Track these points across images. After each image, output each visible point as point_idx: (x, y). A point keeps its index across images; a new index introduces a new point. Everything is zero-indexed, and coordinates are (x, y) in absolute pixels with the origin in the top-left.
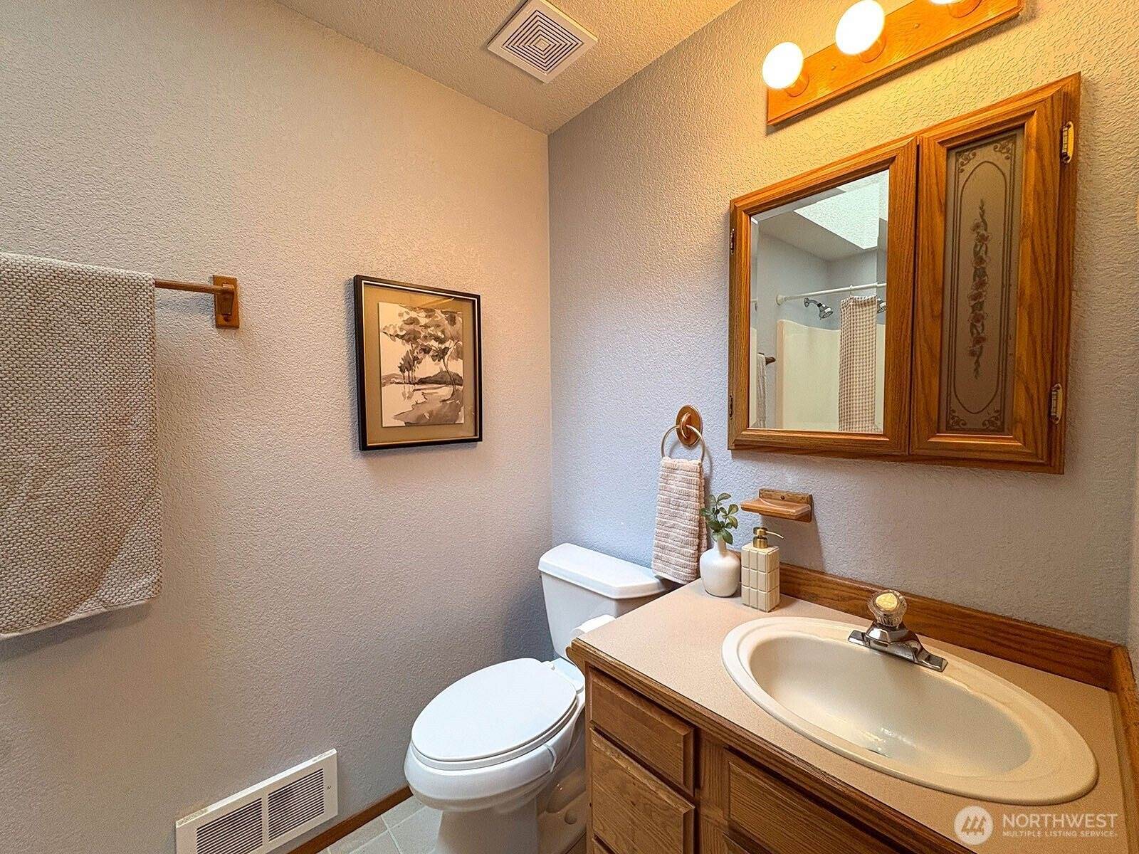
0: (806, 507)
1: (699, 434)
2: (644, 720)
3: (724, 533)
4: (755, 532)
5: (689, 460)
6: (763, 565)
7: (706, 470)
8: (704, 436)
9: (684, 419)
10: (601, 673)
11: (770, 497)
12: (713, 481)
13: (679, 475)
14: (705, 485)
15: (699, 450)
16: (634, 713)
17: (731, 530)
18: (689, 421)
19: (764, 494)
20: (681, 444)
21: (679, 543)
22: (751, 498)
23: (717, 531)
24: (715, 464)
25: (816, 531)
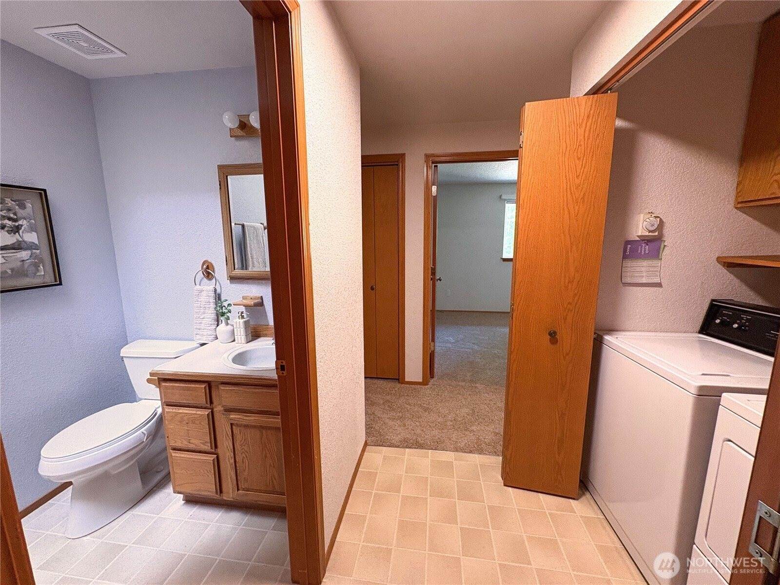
0: (260, 300)
1: (213, 273)
2: (188, 389)
3: (226, 316)
4: (239, 313)
5: (208, 287)
6: (242, 325)
7: (218, 291)
8: (216, 275)
9: (205, 267)
10: (166, 380)
11: (246, 299)
12: (222, 295)
13: (204, 294)
14: (218, 297)
15: (214, 280)
16: (183, 389)
17: (229, 314)
18: (208, 267)
19: (244, 298)
20: (205, 279)
21: (208, 325)
22: (239, 300)
23: (222, 316)
24: (222, 287)
25: (265, 310)
